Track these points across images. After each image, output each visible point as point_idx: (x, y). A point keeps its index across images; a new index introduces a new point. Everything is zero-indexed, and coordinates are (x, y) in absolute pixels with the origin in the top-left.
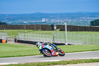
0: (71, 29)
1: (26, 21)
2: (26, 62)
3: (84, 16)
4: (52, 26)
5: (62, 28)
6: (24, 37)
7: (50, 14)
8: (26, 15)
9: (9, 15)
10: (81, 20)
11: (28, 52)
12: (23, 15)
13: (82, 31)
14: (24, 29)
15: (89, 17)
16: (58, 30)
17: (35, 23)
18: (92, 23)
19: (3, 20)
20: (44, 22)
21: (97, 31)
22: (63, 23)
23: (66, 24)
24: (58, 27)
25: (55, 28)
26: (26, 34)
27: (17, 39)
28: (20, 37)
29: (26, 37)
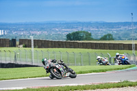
0: (40, 44)
3: (57, 27)
4: (14, 41)
5: (27, 43)
7: (10, 24)
10: (53, 33)
13: (55, 47)
15: (65, 28)
16: (21, 46)
18: (69, 36)
20: (2, 36)
21: (75, 48)
22: (29, 37)
23: (32, 38)
24: (22, 42)
25: (18, 43)
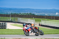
1: (46, 14)
2: (45, 38)
6: (44, 23)
8: (46, 10)
9: (36, 10)
11: (47, 32)
12: (45, 10)
14: (45, 18)
19: (33, 12)
26: (46, 21)
27: (41, 24)
28: (42, 23)
29: (46, 23)
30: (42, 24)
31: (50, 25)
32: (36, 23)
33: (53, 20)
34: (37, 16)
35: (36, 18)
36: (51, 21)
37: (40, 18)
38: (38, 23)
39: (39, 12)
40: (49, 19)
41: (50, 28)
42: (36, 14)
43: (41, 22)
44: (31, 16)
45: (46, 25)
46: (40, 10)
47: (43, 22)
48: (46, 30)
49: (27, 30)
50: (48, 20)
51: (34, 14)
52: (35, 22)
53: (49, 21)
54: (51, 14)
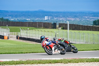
0: (74, 27)
1: (29, 18)
4: (55, 24)
5: (64, 26)
6: (26, 34)
10: (83, 19)
11: (30, 50)
16: (60, 28)
17: (37, 20)
18: (95, 23)
19: (6, 16)
20: (46, 20)
22: (66, 22)
23: (68, 23)
24: (61, 25)
26: (28, 31)
27: (19, 36)
28: (22, 34)
29: (28, 35)
30: (22, 36)
31: (34, 38)
32: (12, 34)
33: (39, 30)
34: (12, 22)
35: (12, 26)
36: (37, 30)
37: (18, 26)
38: (15, 35)
39: (16, 16)
40: (33, 26)
41: (35, 43)
42: (12, 20)
43: (19, 33)
44: (3, 22)
45: (28, 37)
46: (17, 12)
47: (24, 33)
48: (29, 46)
49: (49, 46)
50: (32, 29)
51: (7, 20)
52: (10, 33)
53: (34, 30)
54: (37, 19)
